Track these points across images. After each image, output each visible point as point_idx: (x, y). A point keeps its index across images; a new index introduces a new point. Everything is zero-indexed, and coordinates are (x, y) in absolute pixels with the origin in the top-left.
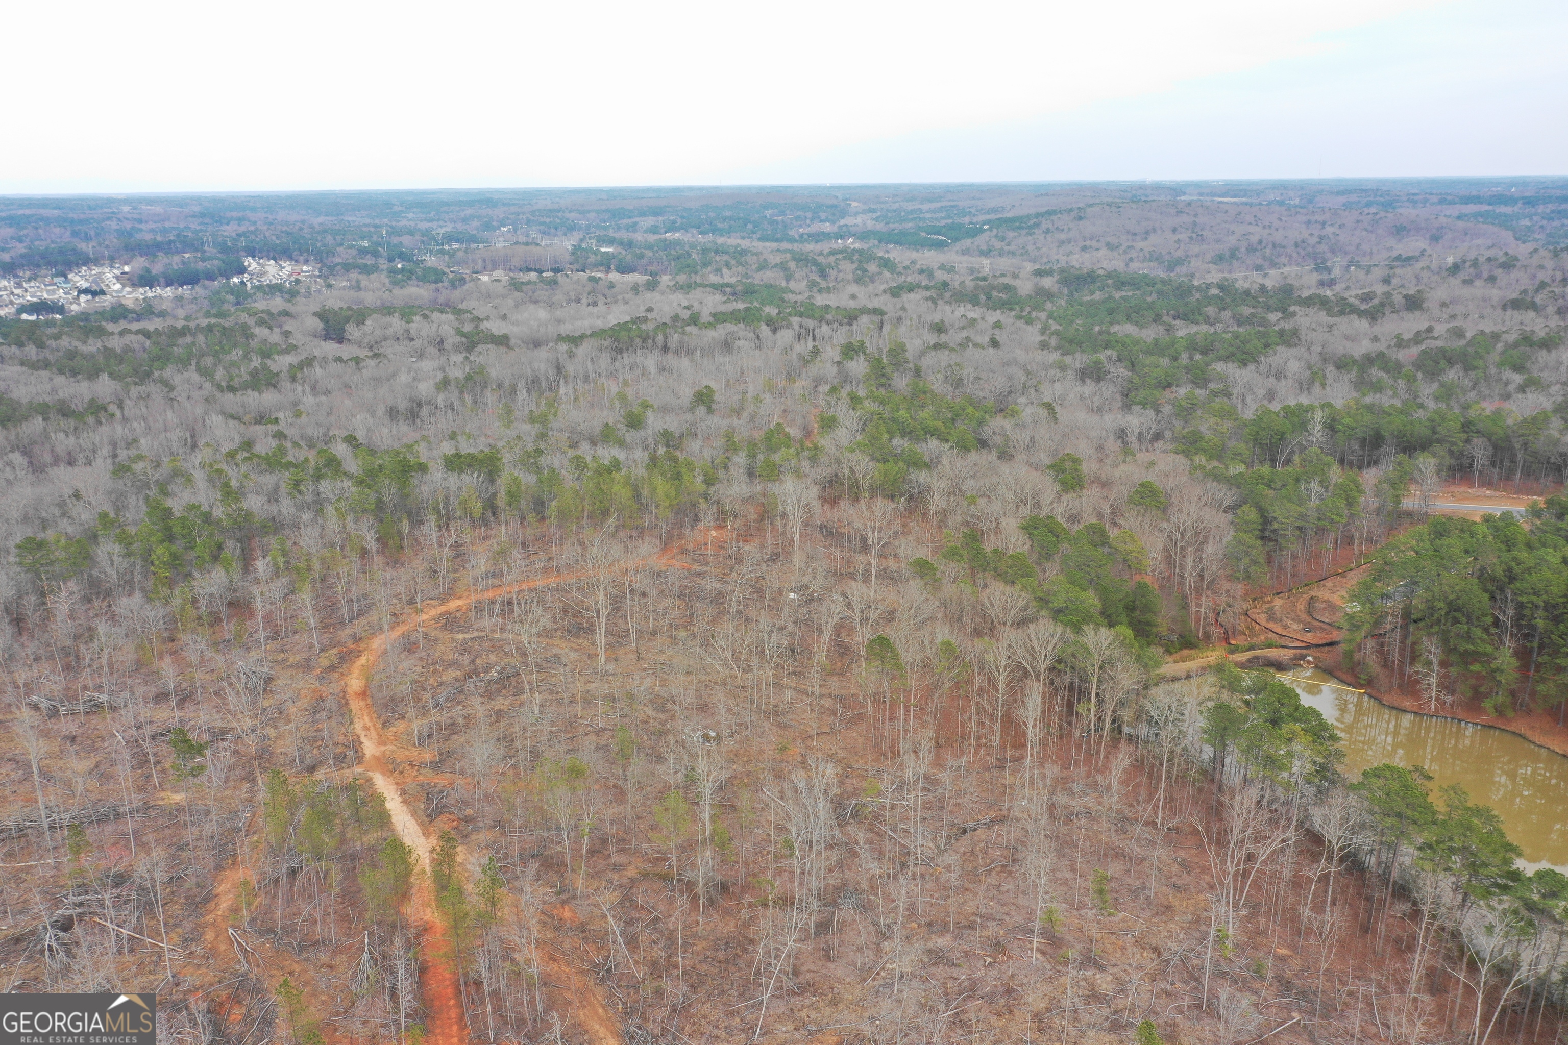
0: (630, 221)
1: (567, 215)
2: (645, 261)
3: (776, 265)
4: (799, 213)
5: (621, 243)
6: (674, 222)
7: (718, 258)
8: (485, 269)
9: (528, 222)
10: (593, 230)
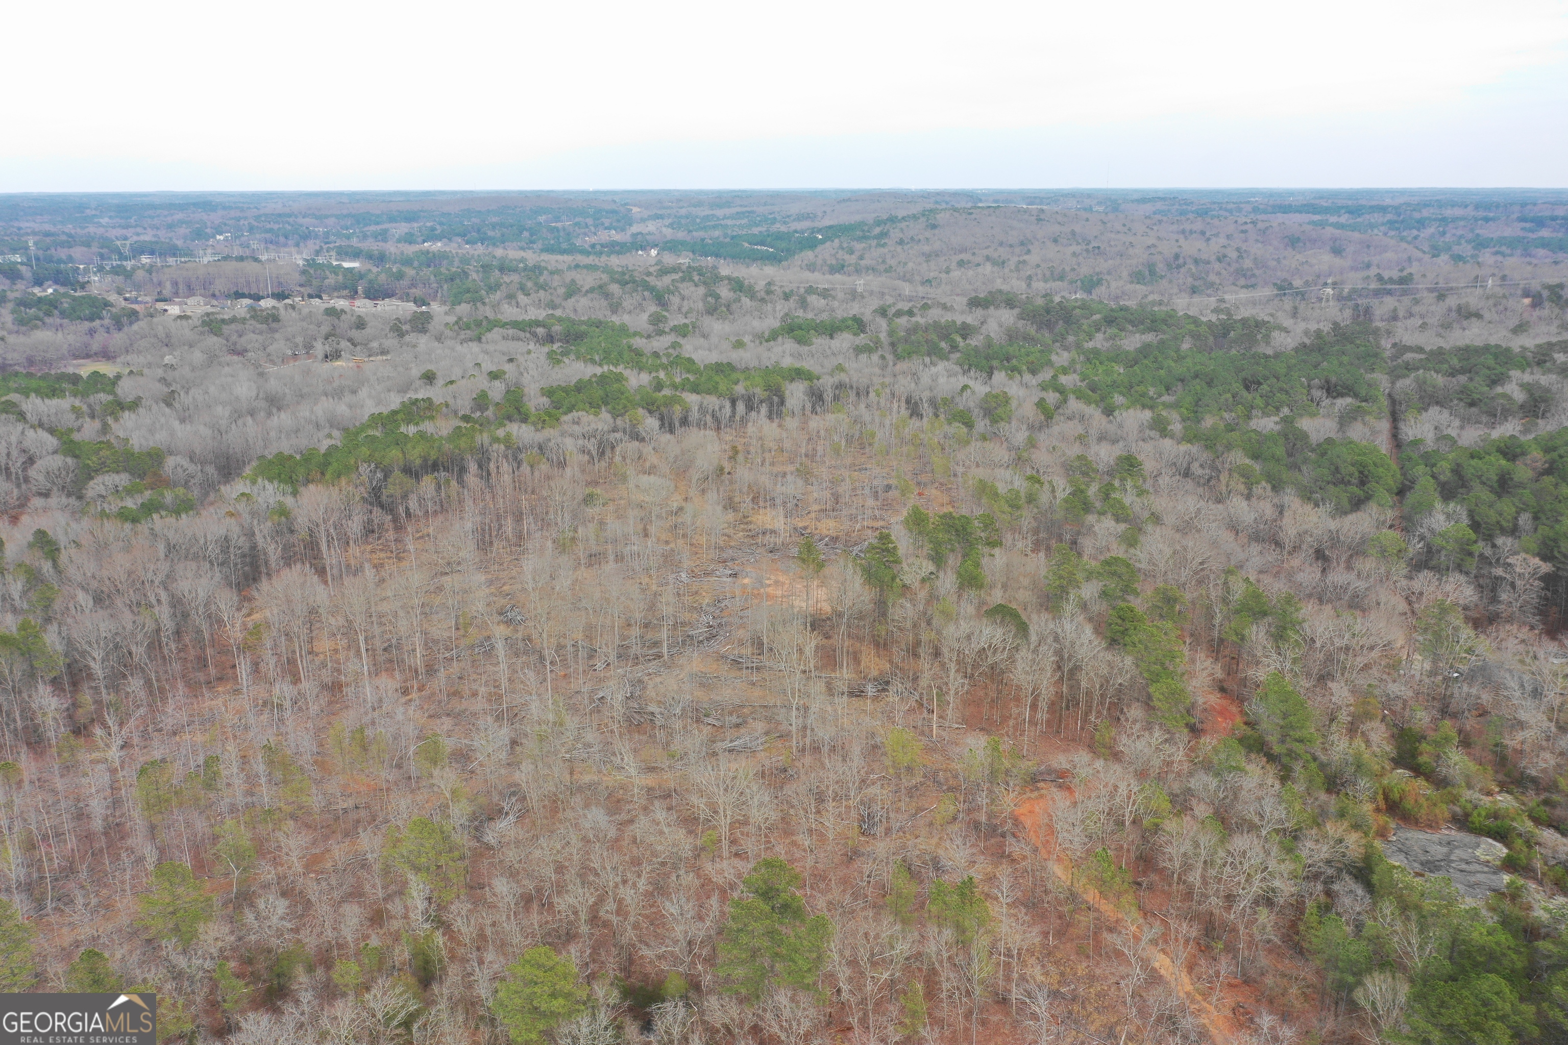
0: (379, 228)
1: (301, 220)
2: (405, 283)
3: (591, 290)
4: (577, 220)
5: (370, 257)
6: (433, 229)
7: (506, 279)
8: (176, 294)
9: (251, 229)
10: (332, 238)
